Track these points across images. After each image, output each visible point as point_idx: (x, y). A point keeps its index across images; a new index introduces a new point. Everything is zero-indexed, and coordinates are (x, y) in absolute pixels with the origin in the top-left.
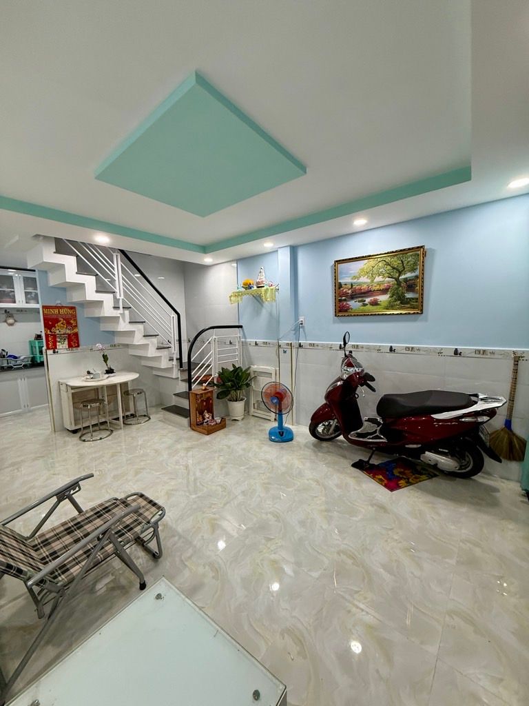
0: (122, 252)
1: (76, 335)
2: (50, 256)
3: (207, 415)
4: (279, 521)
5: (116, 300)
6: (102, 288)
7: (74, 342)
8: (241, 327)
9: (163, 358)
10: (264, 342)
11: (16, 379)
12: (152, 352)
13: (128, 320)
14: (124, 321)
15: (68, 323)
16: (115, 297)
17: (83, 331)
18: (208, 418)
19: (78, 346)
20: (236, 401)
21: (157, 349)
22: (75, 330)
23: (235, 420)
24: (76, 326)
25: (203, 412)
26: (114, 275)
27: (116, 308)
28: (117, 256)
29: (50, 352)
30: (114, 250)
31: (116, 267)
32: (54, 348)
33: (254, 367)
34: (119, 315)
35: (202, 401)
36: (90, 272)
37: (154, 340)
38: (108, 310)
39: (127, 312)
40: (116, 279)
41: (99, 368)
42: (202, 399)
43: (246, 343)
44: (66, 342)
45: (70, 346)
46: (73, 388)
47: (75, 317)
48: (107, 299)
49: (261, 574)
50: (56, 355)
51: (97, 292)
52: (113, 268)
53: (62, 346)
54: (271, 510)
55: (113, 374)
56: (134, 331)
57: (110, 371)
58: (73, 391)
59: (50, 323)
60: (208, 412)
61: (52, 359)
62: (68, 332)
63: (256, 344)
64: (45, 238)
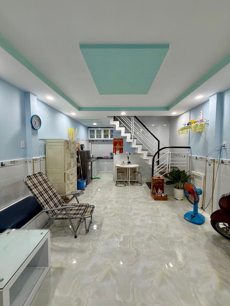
0: (135, 117)
1: (122, 148)
2: (112, 122)
3: (160, 191)
4: (136, 258)
5: (131, 136)
6: (127, 131)
7: (121, 151)
8: (190, 147)
9: (150, 160)
10: (200, 157)
11: (105, 162)
12: (145, 157)
13: (135, 143)
14: (134, 144)
15: (120, 144)
16: (131, 134)
17: (125, 147)
18: (160, 192)
19: (122, 152)
20: (178, 188)
21: (147, 156)
22: (122, 147)
23: (176, 199)
24: (122, 145)
25: (158, 189)
26: (131, 126)
27: (131, 138)
28: (133, 119)
29: (114, 154)
30: (132, 117)
31: (132, 123)
32: (115, 153)
33: (194, 172)
34: (132, 141)
35: (156, 183)
36: (123, 126)
37: (146, 152)
38: (128, 140)
39: (135, 140)
40: (132, 128)
41: (126, 161)
42: (156, 182)
43: (191, 156)
44: (119, 151)
45: (120, 152)
46: (117, 167)
47: (122, 142)
48: (128, 135)
49: (101, 269)
50: (116, 155)
51: (125, 133)
52: (131, 124)
53: (118, 152)
54: (139, 249)
55: (130, 164)
56: (138, 148)
57: (129, 163)
58: (117, 168)
59: (115, 144)
60: (161, 190)
61: (115, 156)
62: (120, 147)
63: (196, 158)
64: (111, 116)
